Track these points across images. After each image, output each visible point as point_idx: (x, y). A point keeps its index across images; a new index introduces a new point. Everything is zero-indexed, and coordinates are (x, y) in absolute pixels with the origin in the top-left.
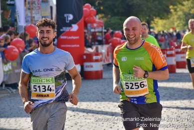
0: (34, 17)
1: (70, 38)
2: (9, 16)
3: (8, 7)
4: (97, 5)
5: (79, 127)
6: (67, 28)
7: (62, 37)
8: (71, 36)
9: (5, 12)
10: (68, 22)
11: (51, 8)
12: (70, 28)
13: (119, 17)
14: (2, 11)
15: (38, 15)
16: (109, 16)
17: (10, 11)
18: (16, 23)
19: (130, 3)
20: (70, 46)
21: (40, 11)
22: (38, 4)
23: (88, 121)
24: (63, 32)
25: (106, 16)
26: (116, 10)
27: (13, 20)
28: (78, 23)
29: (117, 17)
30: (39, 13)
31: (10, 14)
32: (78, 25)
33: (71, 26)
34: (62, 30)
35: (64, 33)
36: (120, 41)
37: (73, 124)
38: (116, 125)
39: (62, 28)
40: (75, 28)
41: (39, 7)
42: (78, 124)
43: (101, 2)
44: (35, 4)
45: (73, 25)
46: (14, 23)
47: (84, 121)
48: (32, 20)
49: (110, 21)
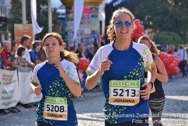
0: (83, 31)
2: (60, 30)
3: (59, 21)
4: (146, 20)
9: (57, 25)
11: (101, 22)
13: (167, 33)
14: (53, 25)
15: (88, 29)
16: (158, 31)
17: (62, 24)
18: (66, 36)
19: (179, 19)
21: (89, 25)
22: (88, 19)
25: (154, 31)
26: (164, 26)
27: (64, 33)
29: (165, 32)
30: (88, 28)
31: (61, 27)
36: (167, 55)
41: (89, 21)
43: (150, 17)
44: (85, 19)
46: (65, 37)
48: (81, 34)
49: (158, 36)
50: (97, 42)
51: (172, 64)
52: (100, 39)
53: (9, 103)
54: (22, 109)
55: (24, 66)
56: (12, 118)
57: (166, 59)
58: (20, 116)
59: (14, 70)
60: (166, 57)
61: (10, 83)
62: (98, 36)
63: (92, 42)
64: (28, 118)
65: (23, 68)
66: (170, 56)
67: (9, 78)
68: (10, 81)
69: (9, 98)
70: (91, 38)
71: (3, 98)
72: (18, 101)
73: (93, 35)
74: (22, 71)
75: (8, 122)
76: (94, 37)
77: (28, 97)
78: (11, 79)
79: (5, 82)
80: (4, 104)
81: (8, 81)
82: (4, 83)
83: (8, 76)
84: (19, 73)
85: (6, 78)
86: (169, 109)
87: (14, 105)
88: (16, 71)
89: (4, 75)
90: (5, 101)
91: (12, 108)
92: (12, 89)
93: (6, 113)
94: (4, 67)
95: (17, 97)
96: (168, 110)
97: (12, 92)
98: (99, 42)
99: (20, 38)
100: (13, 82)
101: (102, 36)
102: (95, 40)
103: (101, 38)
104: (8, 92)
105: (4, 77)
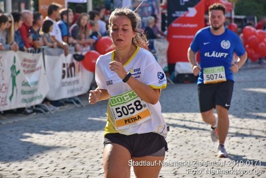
1: (185, 26)
5: (191, 147)
6: (182, 12)
7: (174, 25)
8: (186, 23)
10: (183, 4)
12: (185, 12)
18: (112, 5)
20: (184, 37)
23: (204, 139)
24: (177, 17)
27: (109, 0)
28: (197, 6)
32: (197, 9)
33: (187, 10)
34: (174, 15)
35: (177, 19)
37: (182, 143)
38: (240, 145)
39: (175, 13)
40: (192, 12)
42: (190, 143)
45: (190, 9)
46: (110, 5)
47: (198, 138)
50: (156, 12)
51: (263, 44)
52: (161, 9)
53: (32, 100)
54: (51, 108)
55: (52, 47)
56: (36, 120)
57: (254, 36)
58: (48, 117)
59: (39, 52)
60: (254, 34)
61: (33, 71)
62: (157, 4)
63: (148, 12)
64: (59, 120)
65: (51, 50)
66: (259, 33)
67: (31, 64)
68: (34, 69)
69: (32, 92)
70: (147, 6)
71: (23, 92)
72: (44, 97)
73: (150, 3)
74: (49, 54)
75: (30, 127)
76: (152, 6)
77: (59, 90)
78: (34, 66)
79: (26, 69)
80: (24, 101)
81: (30, 69)
82: (24, 71)
83: (30, 61)
84: (46, 57)
85: (27, 63)
86: (259, 107)
87: (38, 102)
88: (41, 54)
89: (25, 60)
90: (27, 97)
91: (37, 106)
92: (36, 80)
93: (27, 114)
94: (25, 48)
95: (43, 91)
96: (257, 109)
97: (36, 83)
98: (158, 12)
99: (47, 7)
100: (38, 69)
101: (163, 4)
102: (153, 10)
103: (162, 6)
104: (30, 84)
105: (24, 63)
